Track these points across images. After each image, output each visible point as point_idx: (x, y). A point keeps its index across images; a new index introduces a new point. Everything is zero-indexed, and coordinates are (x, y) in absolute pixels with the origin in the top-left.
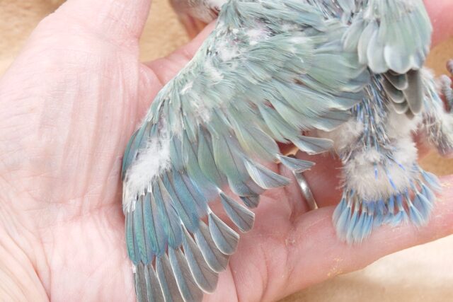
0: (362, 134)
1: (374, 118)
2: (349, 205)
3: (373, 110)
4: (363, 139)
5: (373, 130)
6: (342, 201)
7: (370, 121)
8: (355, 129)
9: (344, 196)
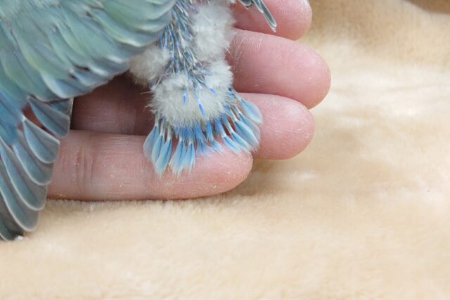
0: (170, 62)
1: (180, 43)
2: (162, 134)
3: (177, 34)
4: (171, 66)
5: (181, 55)
6: (154, 129)
7: (175, 46)
8: (162, 58)
9: (157, 124)
